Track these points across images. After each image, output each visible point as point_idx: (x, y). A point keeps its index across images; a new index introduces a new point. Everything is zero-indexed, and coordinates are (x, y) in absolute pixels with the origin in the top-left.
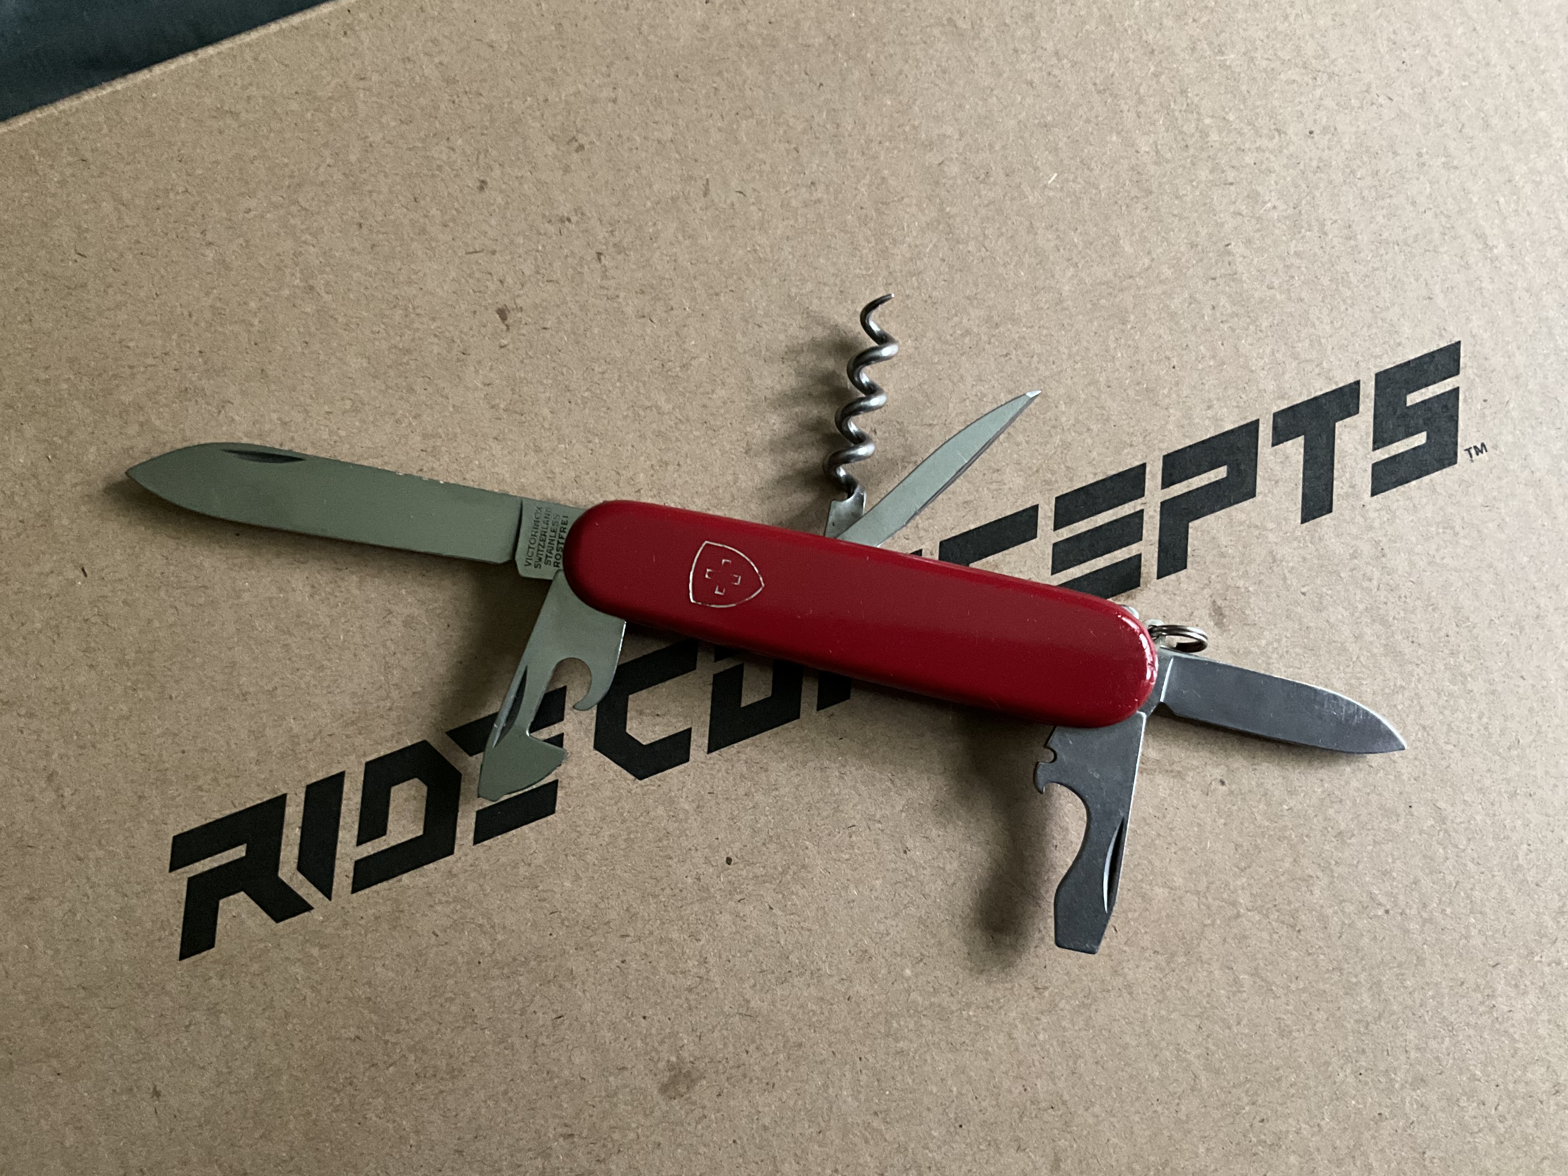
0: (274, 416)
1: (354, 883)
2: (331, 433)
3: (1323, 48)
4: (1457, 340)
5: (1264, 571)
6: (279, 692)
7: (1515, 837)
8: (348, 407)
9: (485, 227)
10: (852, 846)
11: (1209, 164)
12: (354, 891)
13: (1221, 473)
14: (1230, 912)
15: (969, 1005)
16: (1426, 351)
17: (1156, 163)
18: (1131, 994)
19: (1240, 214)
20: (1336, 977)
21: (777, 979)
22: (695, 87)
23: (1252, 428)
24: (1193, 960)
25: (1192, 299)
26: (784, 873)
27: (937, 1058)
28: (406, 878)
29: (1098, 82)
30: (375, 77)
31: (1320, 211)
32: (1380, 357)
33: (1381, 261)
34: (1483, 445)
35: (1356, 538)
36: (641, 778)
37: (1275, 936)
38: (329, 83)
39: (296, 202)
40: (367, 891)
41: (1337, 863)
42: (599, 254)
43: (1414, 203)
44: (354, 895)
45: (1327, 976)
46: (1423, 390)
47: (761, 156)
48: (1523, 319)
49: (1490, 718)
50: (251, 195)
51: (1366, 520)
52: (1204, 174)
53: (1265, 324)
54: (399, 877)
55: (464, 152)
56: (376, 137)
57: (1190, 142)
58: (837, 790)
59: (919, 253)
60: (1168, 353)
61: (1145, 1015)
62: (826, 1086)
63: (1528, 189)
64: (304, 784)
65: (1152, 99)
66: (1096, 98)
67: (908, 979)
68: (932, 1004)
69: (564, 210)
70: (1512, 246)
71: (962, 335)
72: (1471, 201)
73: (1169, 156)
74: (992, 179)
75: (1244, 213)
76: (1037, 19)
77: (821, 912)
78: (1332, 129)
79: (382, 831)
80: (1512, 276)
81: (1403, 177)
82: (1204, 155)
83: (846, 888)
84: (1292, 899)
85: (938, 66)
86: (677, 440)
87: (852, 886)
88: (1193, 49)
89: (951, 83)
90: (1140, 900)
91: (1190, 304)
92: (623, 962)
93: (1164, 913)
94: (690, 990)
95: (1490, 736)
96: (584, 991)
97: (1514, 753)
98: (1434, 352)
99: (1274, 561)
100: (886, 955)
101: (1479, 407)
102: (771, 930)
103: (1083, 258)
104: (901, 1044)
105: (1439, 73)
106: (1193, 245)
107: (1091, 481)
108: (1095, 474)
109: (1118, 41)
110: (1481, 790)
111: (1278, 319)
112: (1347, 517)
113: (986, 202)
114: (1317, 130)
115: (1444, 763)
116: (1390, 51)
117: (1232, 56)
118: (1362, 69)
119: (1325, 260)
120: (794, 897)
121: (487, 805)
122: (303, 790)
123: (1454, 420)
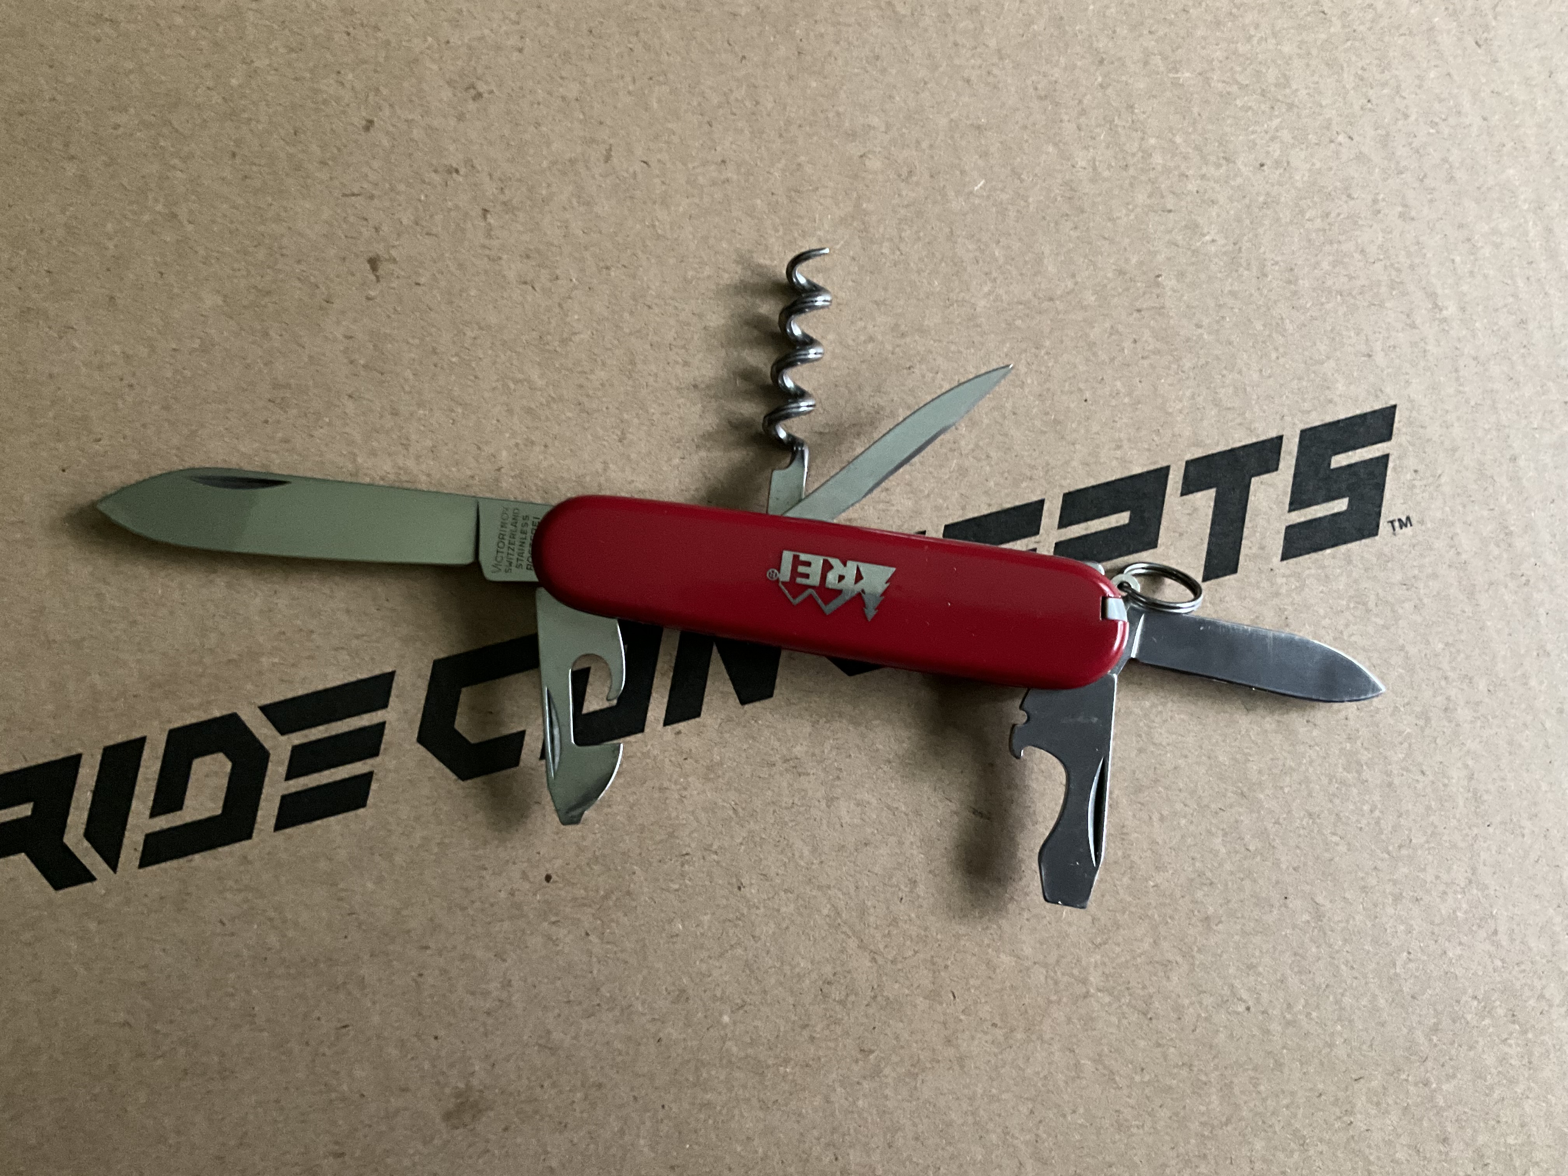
0: (117, 348)
1: (142, 858)
2: (176, 371)
3: (1284, 75)
4: (1392, 403)
6: (86, 644)
7: (1395, 943)
8: (196, 346)
9: (365, 169)
10: (683, 875)
11: (1149, 187)
12: (142, 865)
13: (1123, 518)
14: (1080, 990)
15: (786, 1061)
16: (1358, 412)
17: (1093, 181)
18: (962, 1067)
19: (1176, 244)
20: (1184, 1072)
21: (585, 1012)
22: (609, 44)
23: (1162, 474)
24: (1034, 1037)
25: (1113, 331)
26: (606, 897)
27: (746, 1114)
28: (197, 858)
29: (1039, 86)
31: (1262, 250)
32: (1309, 412)
33: (1321, 310)
34: (1408, 518)
35: (1260, 603)
36: (463, 780)
37: (1125, 1022)
39: (168, 123)
40: (154, 868)
41: (1199, 951)
42: (485, 211)
43: (1362, 251)
44: (141, 871)
45: (1175, 1071)
46: (1350, 453)
47: (670, 126)
48: (1467, 389)
49: (1382, 812)
50: (122, 110)
51: (1272, 584)
52: (1141, 198)
53: (1187, 364)
54: (190, 857)
55: (353, 88)
56: (261, 63)
57: (1131, 160)
58: (674, 814)
60: (1082, 386)
61: (975, 1093)
62: (622, 1132)
63: (1487, 251)
64: (102, 746)
65: (1096, 112)
66: (1036, 104)
67: (725, 1027)
68: (747, 1056)
69: (452, 161)
70: (1463, 310)
71: (865, 342)
72: (1424, 256)
73: (1106, 174)
74: (915, 179)
75: (1180, 243)
76: (983, 13)
77: (641, 943)
78: (1285, 164)
79: (178, 805)
80: (1459, 341)
81: (1356, 223)
82: (1143, 178)
83: (670, 921)
84: (1147, 983)
85: (872, 51)
86: (547, 419)
87: (677, 919)
88: (1146, 63)
89: (884, 71)
90: (984, 967)
91: (1111, 334)
92: (421, 975)
93: (1008, 984)
94: (488, 1013)
95: (1381, 832)
96: (374, 1003)
97: (1404, 852)
98: (1366, 414)
100: (705, 997)
101: (1409, 477)
102: (585, 958)
103: (1003, 273)
104: (708, 1096)
105: (1406, 116)
106: (1121, 272)
107: (985, 511)
108: (990, 505)
109: (1067, 45)
110: (1364, 889)
111: (1202, 361)
112: (1253, 580)
113: (906, 203)
114: (1268, 162)
115: (1327, 855)
116: (1356, 88)
117: (1187, 75)
118: (1324, 103)
119: (1261, 303)
120: (614, 925)
121: (293, 790)
122: (101, 751)
123: (1380, 487)
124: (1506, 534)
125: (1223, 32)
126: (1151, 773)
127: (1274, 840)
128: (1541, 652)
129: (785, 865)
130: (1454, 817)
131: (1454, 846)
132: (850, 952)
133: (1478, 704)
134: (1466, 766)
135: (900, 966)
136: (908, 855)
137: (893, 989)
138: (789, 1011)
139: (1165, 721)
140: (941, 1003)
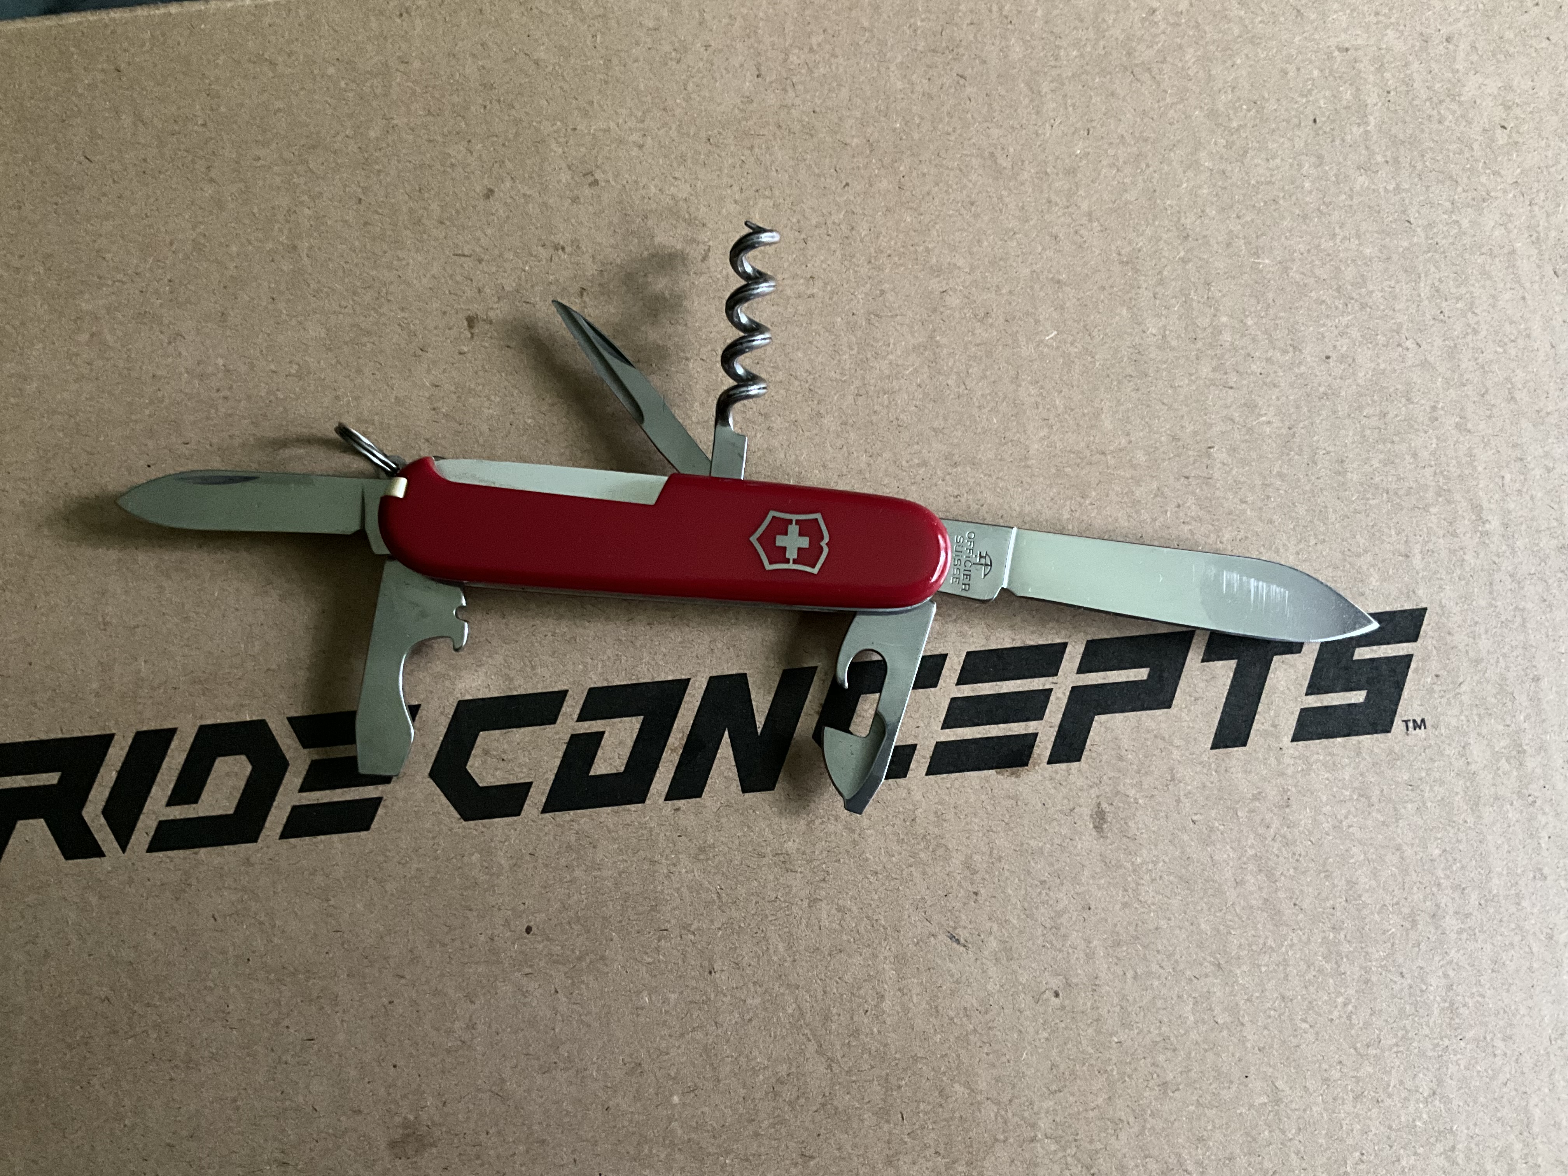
0: (220, 362)
1: (151, 843)
2: (270, 392)
3: (1362, 276)
4: (1423, 605)
5: (1160, 787)
6: (138, 630)
7: (1350, 1141)
8: (293, 371)
9: (479, 233)
10: (657, 950)
11: (1214, 363)
12: (150, 850)
13: (1141, 674)
14: (1028, 1133)
15: (727, 1153)
16: (1388, 609)
17: (1159, 347)
19: (1232, 420)
21: (541, 1067)
22: (723, 154)
23: (1187, 638)
25: (1159, 493)
26: (581, 958)
28: (203, 852)
29: (1123, 252)
30: (416, 64)
31: (1316, 439)
33: (1365, 505)
34: (1423, 721)
35: (1264, 779)
36: (466, 820)
38: (371, 58)
39: (305, 162)
40: (161, 854)
41: (1152, 1115)
42: (582, 289)
43: (1415, 455)
44: (149, 854)
46: (1375, 648)
48: (1499, 603)
49: (1355, 1007)
50: (265, 144)
51: (1279, 763)
54: (196, 850)
55: (480, 158)
56: (400, 121)
57: (1200, 334)
58: (660, 889)
59: (898, 373)
63: (1538, 472)
64: (135, 730)
65: (1173, 283)
66: (1117, 268)
67: (673, 1107)
68: (690, 1140)
69: (561, 239)
70: (1506, 526)
71: (918, 464)
72: (1475, 468)
73: (1174, 343)
74: (990, 320)
75: (1237, 419)
76: (1079, 175)
77: (606, 1010)
78: (1350, 360)
79: (195, 798)
80: (1498, 556)
81: (1411, 427)
82: (1211, 352)
83: (639, 993)
84: (1095, 1138)
85: (968, 196)
87: (645, 993)
88: (1229, 245)
89: (976, 216)
90: (937, 1094)
91: (1156, 496)
92: (391, 1002)
93: (957, 1115)
94: (449, 1051)
95: (1352, 1026)
96: (343, 1021)
97: (1372, 1051)
98: (1395, 612)
99: (1173, 779)
100: (659, 1074)
101: (1429, 680)
102: (549, 1014)
103: (1061, 422)
105: (1476, 332)
106: (1175, 438)
107: (1007, 645)
109: (1155, 217)
110: (1326, 1080)
111: (1242, 534)
112: (1260, 755)
113: (978, 341)
114: (1334, 356)
115: (1295, 1041)
116: (1430, 298)
117: (1267, 261)
118: (1397, 308)
119: (1307, 488)
120: (583, 986)
121: (304, 802)
122: (132, 735)
123: (1399, 687)
124: (1519, 752)
125: (1308, 226)
126: (1131, 929)
127: (1243, 1017)
128: (1538, 876)
129: (759, 957)
130: (1428, 1025)
131: (1422, 1054)
132: (808, 1056)
133: (1468, 915)
134: (1446, 976)
135: (854, 1078)
136: (880, 968)
137: (842, 1100)
138: (738, 1103)
139: (1153, 880)
140: (888, 1122)
